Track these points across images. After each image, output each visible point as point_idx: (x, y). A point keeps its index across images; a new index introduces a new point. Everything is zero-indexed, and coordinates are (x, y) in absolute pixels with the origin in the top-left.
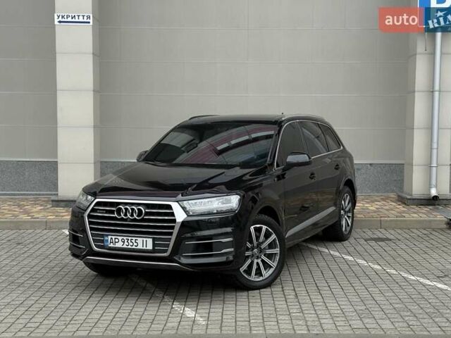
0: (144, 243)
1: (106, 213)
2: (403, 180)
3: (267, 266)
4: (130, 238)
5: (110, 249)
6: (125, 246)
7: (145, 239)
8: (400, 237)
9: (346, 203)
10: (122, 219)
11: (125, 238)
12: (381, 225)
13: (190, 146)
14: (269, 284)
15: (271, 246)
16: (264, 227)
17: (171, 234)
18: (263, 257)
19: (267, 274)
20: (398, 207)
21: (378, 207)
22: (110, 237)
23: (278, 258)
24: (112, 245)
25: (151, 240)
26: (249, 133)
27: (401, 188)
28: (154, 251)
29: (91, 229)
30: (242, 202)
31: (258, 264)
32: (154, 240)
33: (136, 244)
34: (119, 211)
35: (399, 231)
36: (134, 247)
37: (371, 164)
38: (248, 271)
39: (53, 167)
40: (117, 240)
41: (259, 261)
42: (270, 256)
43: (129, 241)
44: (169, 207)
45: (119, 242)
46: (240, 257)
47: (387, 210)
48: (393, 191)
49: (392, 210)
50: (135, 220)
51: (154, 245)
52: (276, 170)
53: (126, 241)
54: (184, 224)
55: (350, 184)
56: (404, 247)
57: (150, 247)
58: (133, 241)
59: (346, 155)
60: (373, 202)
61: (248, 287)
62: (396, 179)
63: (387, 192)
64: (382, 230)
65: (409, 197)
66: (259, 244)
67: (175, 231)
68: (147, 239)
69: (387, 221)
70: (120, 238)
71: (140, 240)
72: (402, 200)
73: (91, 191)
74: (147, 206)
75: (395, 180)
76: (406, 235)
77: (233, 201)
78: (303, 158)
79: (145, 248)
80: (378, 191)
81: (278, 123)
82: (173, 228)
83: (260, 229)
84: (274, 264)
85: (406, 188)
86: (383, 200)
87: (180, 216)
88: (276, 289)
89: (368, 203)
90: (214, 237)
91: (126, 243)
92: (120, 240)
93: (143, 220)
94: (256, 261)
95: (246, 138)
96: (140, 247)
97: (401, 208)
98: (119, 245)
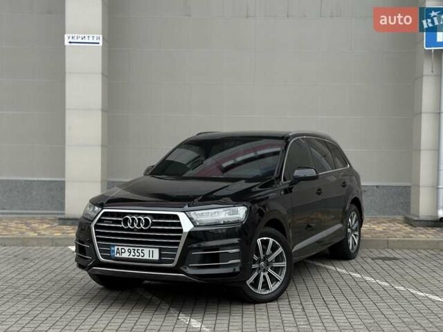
0: (151, 254)
1: (113, 223)
2: (409, 202)
3: (274, 280)
4: (136, 249)
5: (117, 259)
6: (131, 256)
7: (151, 250)
8: (408, 257)
9: (352, 221)
10: (129, 229)
11: (131, 248)
12: (388, 245)
13: (196, 163)
14: (275, 298)
15: (278, 259)
16: (271, 240)
17: (177, 244)
18: (270, 270)
19: (273, 287)
20: (405, 228)
21: (385, 228)
22: (116, 247)
23: (284, 271)
24: (118, 255)
25: (157, 250)
26: (254, 150)
27: (408, 210)
28: (160, 261)
29: (98, 239)
30: (249, 213)
31: (264, 277)
32: (160, 250)
33: (142, 255)
34: (126, 221)
35: (407, 251)
36: (140, 257)
37: (377, 187)
38: (255, 284)
39: (61, 186)
40: (123, 251)
41: (266, 274)
42: (277, 270)
43: (136, 252)
44: (176, 217)
45: (125, 252)
46: (246, 270)
47: (394, 231)
48: (399, 214)
49: (399, 231)
50: (142, 230)
51: (160, 255)
52: (283, 184)
53: (132, 251)
54: (190, 233)
55: (357, 202)
56: (412, 266)
57: (156, 257)
58: (140, 251)
59: (353, 174)
60: (379, 223)
61: (254, 300)
62: (402, 201)
63: (394, 214)
64: (390, 250)
65: (416, 219)
66: (266, 257)
67: (182, 242)
68: (153, 249)
69: (394, 241)
70: (127, 248)
71: (146, 251)
72: (409, 222)
73: (98, 202)
74: (154, 216)
75: (402, 203)
76: (413, 255)
77: (241, 212)
78: (310, 172)
79: (151, 258)
80: (384, 213)
81: (285, 139)
82: (179, 238)
83: (267, 241)
84: (281, 278)
85: (412, 211)
86: (390, 222)
87: (187, 226)
88: (283, 303)
89: (374, 224)
90: (221, 248)
91: (132, 253)
92: (127, 250)
93: (150, 230)
94: (262, 274)
95: (252, 155)
96: (146, 257)
97: (408, 229)
98: (126, 255)
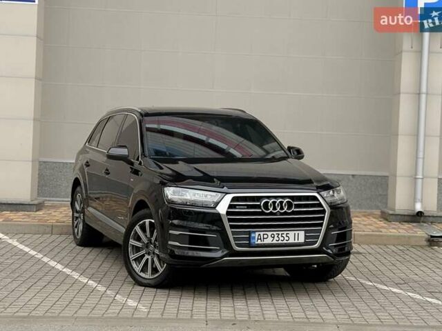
0: (296, 237)
1: (247, 208)
2: (386, 195)
4: (280, 233)
5: (259, 246)
6: (275, 242)
7: (297, 232)
8: (372, 252)
10: (271, 214)
11: (275, 233)
17: (321, 225)
20: (379, 222)
22: (257, 233)
24: (259, 242)
25: (303, 232)
28: (306, 243)
29: (232, 227)
32: (306, 232)
33: (287, 238)
36: (285, 242)
37: (353, 175)
40: (265, 236)
43: (280, 236)
44: (316, 198)
45: (267, 238)
47: (365, 225)
48: (377, 208)
49: (370, 225)
50: (285, 213)
51: (306, 237)
53: (276, 236)
57: (302, 240)
58: (284, 236)
62: (381, 193)
63: (371, 208)
64: (355, 245)
65: (391, 212)
67: (325, 222)
68: (299, 232)
69: (361, 235)
70: (270, 234)
71: (291, 234)
72: (386, 217)
75: (381, 195)
79: (296, 241)
82: (323, 218)
85: (389, 204)
86: (365, 216)
91: (276, 238)
92: (269, 236)
93: (293, 213)
96: (292, 241)
97: (382, 224)
98: (269, 241)
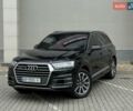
19: (85, 92)
29: (17, 75)
41: (82, 87)
44: (47, 66)
51: (41, 81)
52: (88, 52)
54: (53, 72)
55: (114, 57)
66: (82, 80)
67: (50, 75)
83: (82, 74)
